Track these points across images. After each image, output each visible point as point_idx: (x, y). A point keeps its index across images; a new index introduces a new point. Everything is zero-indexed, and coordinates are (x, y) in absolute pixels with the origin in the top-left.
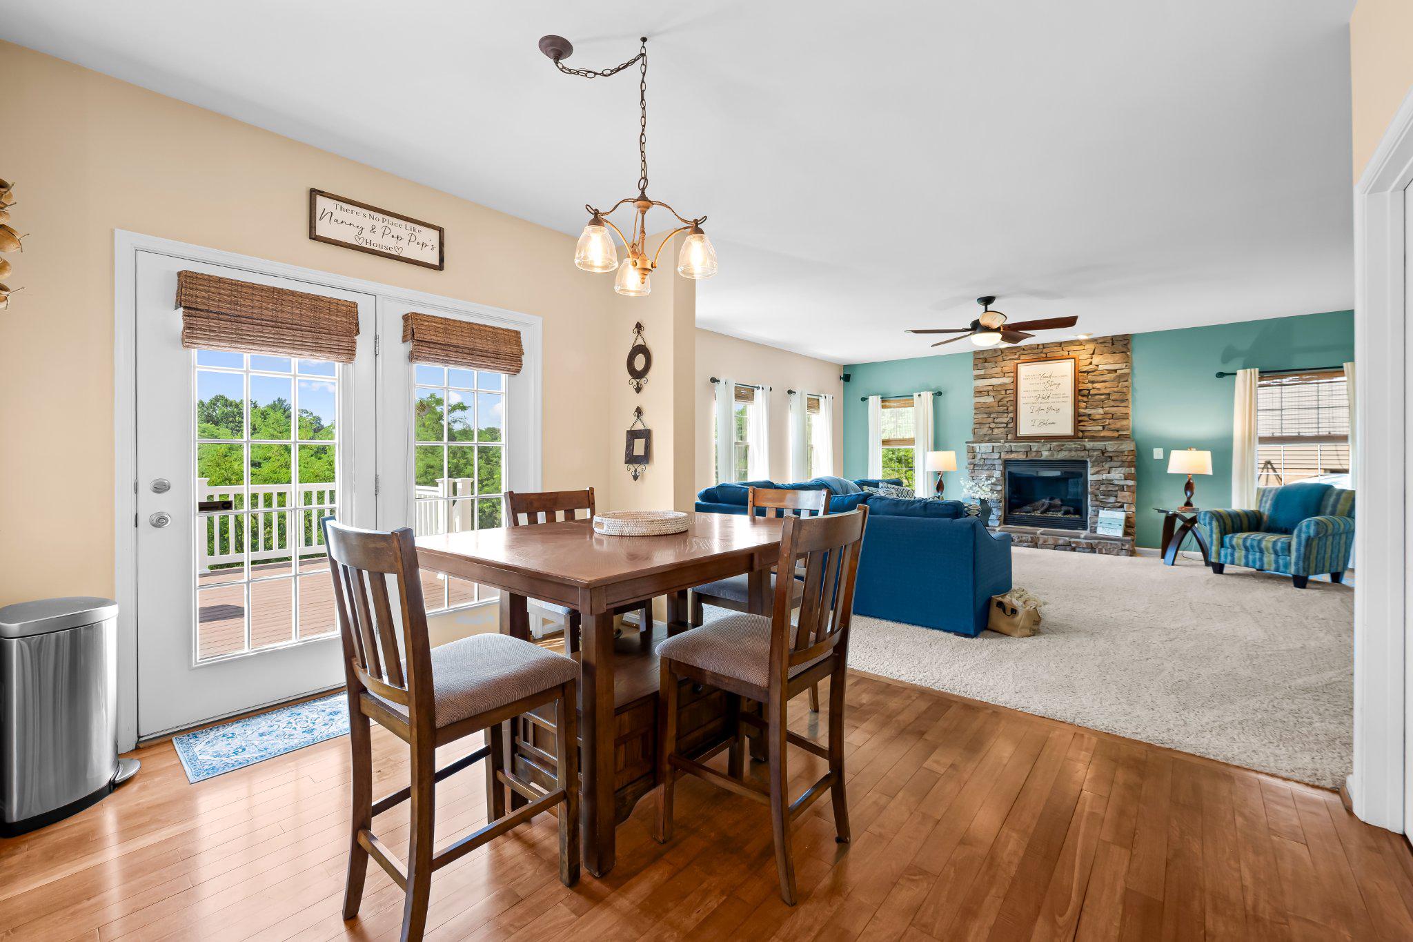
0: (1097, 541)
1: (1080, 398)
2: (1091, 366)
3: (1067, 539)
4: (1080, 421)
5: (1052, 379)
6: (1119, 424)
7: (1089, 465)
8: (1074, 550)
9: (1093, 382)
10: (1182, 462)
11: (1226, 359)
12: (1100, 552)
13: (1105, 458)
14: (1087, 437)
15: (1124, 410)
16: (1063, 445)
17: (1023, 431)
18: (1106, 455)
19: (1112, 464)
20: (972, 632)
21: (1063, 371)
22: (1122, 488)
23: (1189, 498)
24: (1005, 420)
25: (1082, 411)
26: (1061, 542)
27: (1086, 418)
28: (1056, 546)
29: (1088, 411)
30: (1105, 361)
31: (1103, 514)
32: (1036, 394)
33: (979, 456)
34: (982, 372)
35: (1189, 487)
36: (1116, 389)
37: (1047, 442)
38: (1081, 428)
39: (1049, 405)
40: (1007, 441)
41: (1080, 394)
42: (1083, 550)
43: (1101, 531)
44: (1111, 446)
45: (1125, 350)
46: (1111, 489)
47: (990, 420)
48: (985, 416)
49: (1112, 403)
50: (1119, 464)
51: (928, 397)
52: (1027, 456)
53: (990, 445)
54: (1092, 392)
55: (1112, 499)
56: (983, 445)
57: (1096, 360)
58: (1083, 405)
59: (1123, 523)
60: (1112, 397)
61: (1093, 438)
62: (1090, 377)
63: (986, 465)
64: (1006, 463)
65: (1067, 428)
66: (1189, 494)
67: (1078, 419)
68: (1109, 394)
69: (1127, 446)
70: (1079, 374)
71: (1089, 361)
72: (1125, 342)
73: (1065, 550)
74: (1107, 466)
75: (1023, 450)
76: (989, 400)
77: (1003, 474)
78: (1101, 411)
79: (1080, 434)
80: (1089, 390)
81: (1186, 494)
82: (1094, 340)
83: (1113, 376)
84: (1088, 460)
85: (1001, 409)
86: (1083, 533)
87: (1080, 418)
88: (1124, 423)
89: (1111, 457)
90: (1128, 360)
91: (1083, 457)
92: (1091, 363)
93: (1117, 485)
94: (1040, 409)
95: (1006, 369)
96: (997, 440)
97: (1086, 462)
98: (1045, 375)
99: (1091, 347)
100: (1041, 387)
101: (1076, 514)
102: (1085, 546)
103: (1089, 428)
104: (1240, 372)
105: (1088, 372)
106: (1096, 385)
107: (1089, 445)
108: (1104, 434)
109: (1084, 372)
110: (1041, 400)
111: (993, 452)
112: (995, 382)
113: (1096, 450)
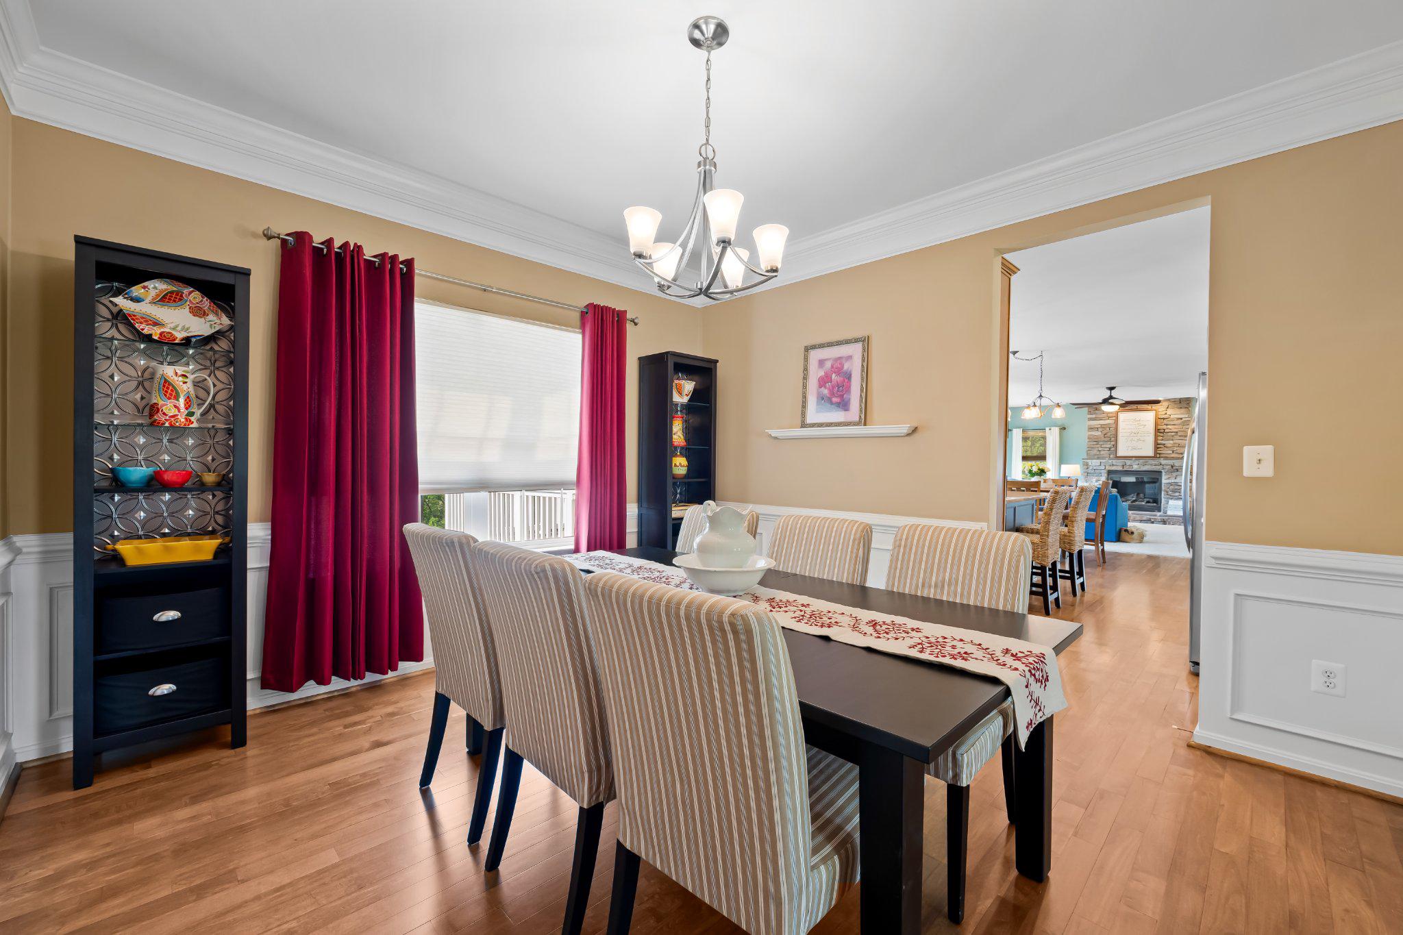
0: (1166, 518)
1: (1158, 434)
2: (1166, 416)
3: (1149, 516)
4: (1158, 448)
5: (1141, 422)
6: (1181, 450)
7: (1163, 474)
8: (1153, 523)
9: (1166, 425)
12: (1169, 524)
13: (1173, 470)
14: (1162, 457)
16: (1147, 462)
17: (1120, 454)
18: (1174, 468)
19: (1178, 473)
20: (1114, 540)
21: (1147, 418)
24: (1109, 446)
25: (1159, 442)
26: (1144, 518)
27: (1162, 446)
28: (1142, 521)
29: (1163, 442)
30: (1175, 413)
31: (1171, 502)
32: (1130, 431)
33: (1091, 468)
34: (1094, 416)
36: (1181, 430)
37: (1136, 460)
38: (1158, 452)
39: (1138, 438)
40: (1110, 458)
41: (1158, 431)
42: (1159, 522)
43: (1169, 513)
45: (1186, 406)
46: (1175, 488)
47: (1098, 445)
48: (1095, 443)
49: (1178, 438)
51: (1056, 430)
52: (1123, 468)
53: (1099, 461)
54: (1166, 431)
55: (1176, 494)
56: (1094, 460)
57: (1169, 411)
58: (1160, 438)
59: (1183, 507)
60: (1179, 434)
61: (1166, 458)
62: (1165, 422)
63: (1095, 473)
64: (1110, 472)
65: (1151, 453)
67: (1157, 446)
68: (1176, 432)
70: (1158, 420)
71: (1165, 412)
72: (1187, 402)
73: (1148, 523)
74: (1175, 474)
75: (1121, 464)
76: (1098, 433)
77: (1107, 479)
78: (1171, 442)
79: (1158, 456)
80: (1164, 430)
82: (1169, 400)
83: (1180, 421)
84: (1163, 471)
85: (1106, 439)
86: (1159, 514)
89: (1177, 470)
90: (1188, 413)
91: (1159, 469)
92: (1166, 414)
94: (1132, 440)
95: (1110, 415)
96: (1103, 458)
97: (1161, 472)
98: (1136, 420)
99: (1166, 404)
100: (1133, 427)
101: (1155, 503)
103: (1163, 452)
105: (1164, 419)
106: (1169, 426)
107: (1163, 462)
108: (1173, 455)
109: (1162, 419)
110: (1132, 434)
111: (1100, 465)
112: (1102, 422)
113: (1167, 465)
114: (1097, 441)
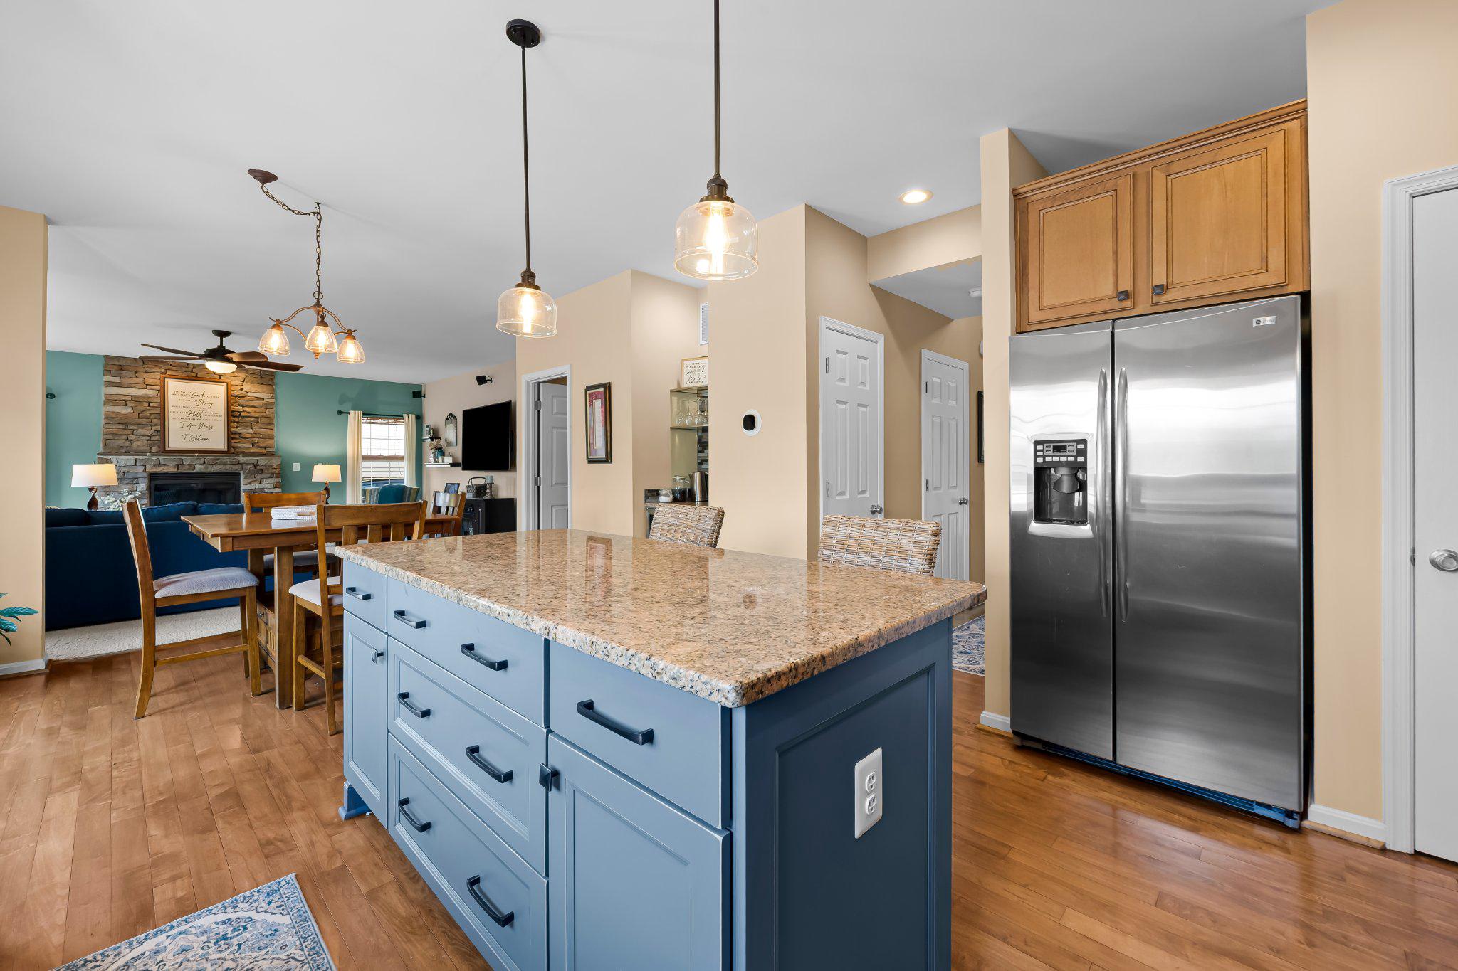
1: (233, 418)
2: (242, 392)
4: (232, 439)
5: (204, 398)
6: (267, 443)
7: (242, 477)
9: (244, 406)
10: (323, 473)
11: (341, 402)
13: (257, 470)
14: (239, 453)
15: (270, 432)
16: (218, 459)
17: (174, 443)
18: (258, 468)
19: (264, 475)
21: (216, 392)
24: (148, 433)
25: (233, 429)
27: (237, 436)
29: (238, 430)
30: (254, 390)
32: (187, 410)
34: (117, 380)
35: (326, 490)
36: (263, 414)
37: (202, 456)
38: (233, 444)
39: (201, 422)
40: (153, 454)
41: (231, 415)
44: (262, 461)
45: (270, 383)
47: (128, 431)
48: (119, 426)
49: (260, 425)
50: (269, 475)
52: (178, 469)
53: (133, 457)
54: (243, 414)
57: (245, 387)
58: (234, 424)
60: (260, 420)
61: (245, 454)
62: (240, 401)
64: (153, 476)
65: (222, 445)
66: (327, 495)
67: (231, 436)
68: (258, 418)
69: (275, 461)
70: (231, 398)
71: (240, 387)
72: (270, 376)
74: (258, 477)
75: (174, 463)
76: (126, 410)
77: (149, 488)
78: (251, 431)
79: (233, 450)
80: (240, 413)
83: (261, 402)
84: (242, 472)
85: (143, 421)
87: (232, 436)
88: (270, 442)
89: (262, 470)
90: (273, 391)
91: (237, 470)
92: (242, 389)
94: (190, 425)
95: (149, 381)
96: (139, 453)
97: (240, 474)
98: (196, 394)
100: (193, 404)
103: (240, 445)
104: (352, 412)
105: (239, 397)
106: (247, 409)
107: (242, 459)
108: (252, 451)
109: (236, 396)
110: (191, 416)
111: (136, 464)
112: (134, 392)
113: (248, 464)
114: (126, 425)
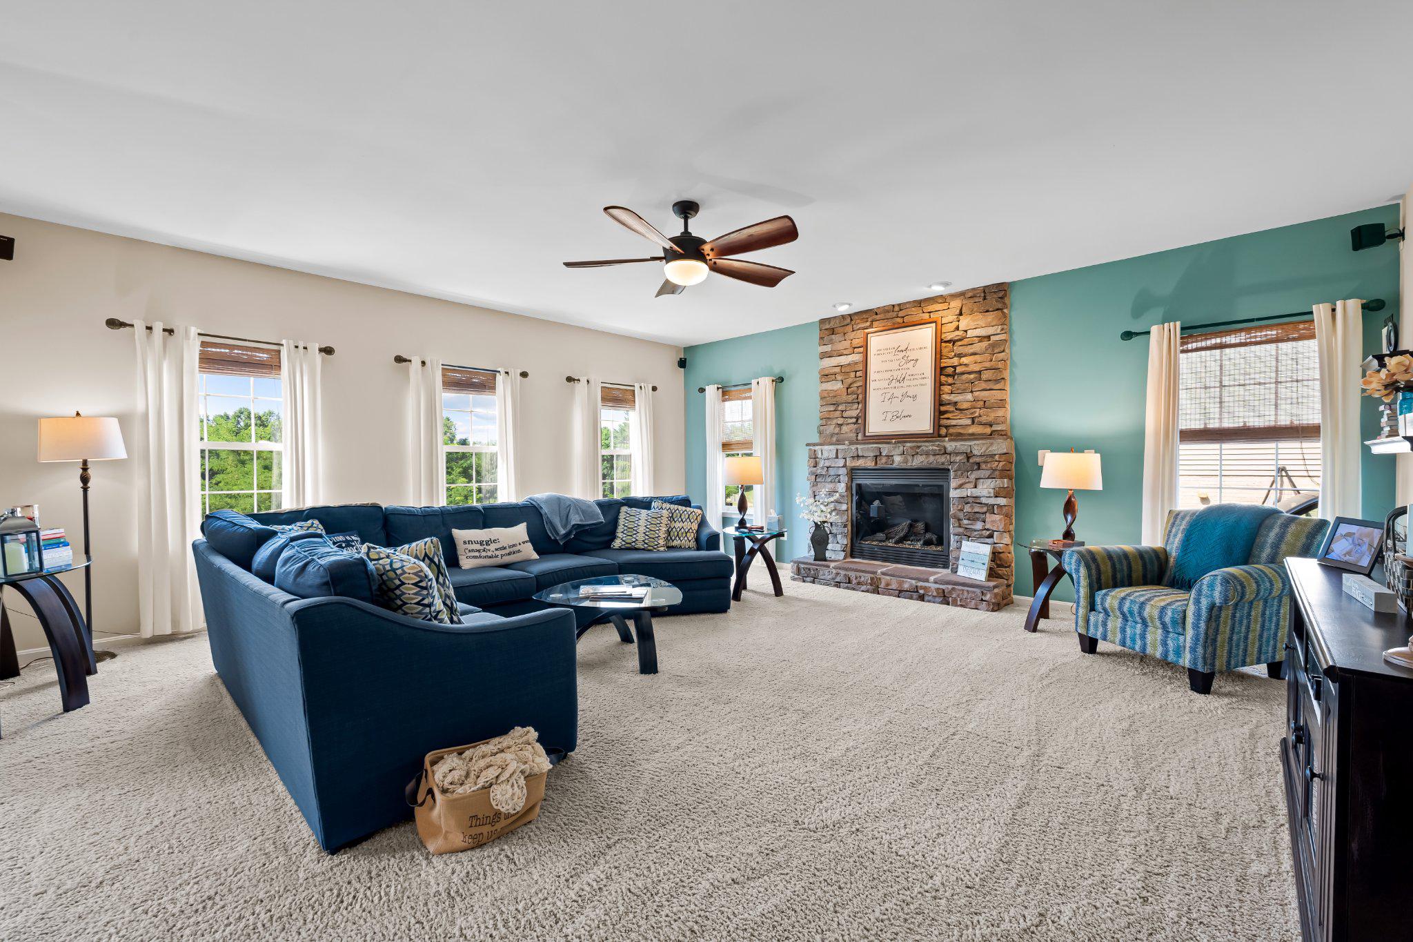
0: (950, 587)
1: (943, 379)
2: (957, 333)
3: (913, 582)
4: (942, 413)
5: (909, 353)
6: (991, 416)
7: (952, 476)
8: (921, 598)
9: (960, 356)
10: (1062, 470)
11: (1137, 312)
12: (954, 603)
13: (972, 464)
14: (951, 435)
15: (998, 395)
16: (919, 447)
17: (876, 425)
18: (971, 461)
19: (979, 473)
21: (921, 342)
22: (991, 509)
23: (1069, 527)
24: (855, 414)
25: (946, 397)
26: (906, 586)
27: (950, 408)
28: (900, 591)
29: (953, 398)
30: (975, 324)
31: (967, 546)
32: (888, 375)
33: (821, 465)
34: (828, 348)
35: (1069, 508)
36: (988, 365)
37: (898, 442)
38: (943, 422)
39: (904, 390)
40: (853, 442)
41: (942, 372)
43: (962, 572)
44: (978, 448)
45: (1000, 306)
46: (976, 510)
47: (838, 413)
48: (832, 408)
49: (984, 385)
50: (988, 473)
51: (766, 383)
52: (876, 463)
53: (833, 448)
54: (959, 370)
55: (979, 525)
56: (826, 447)
57: (964, 323)
58: (945, 388)
59: (987, 560)
60: (985, 376)
61: (959, 437)
62: (956, 349)
63: (829, 475)
64: (852, 472)
65: (927, 425)
66: (1069, 518)
67: (940, 409)
68: (980, 372)
69: (1000, 446)
70: (941, 342)
71: (955, 324)
72: (1001, 294)
73: (911, 598)
74: (973, 476)
75: (872, 454)
76: (836, 386)
77: (849, 488)
78: (969, 397)
79: (943, 431)
80: (954, 367)
81: (1066, 520)
82: (962, 294)
83: (985, 344)
84: (950, 467)
85: (851, 398)
86: (943, 573)
87: (943, 409)
88: (1000, 413)
89: (978, 464)
91: (943, 464)
92: (957, 328)
93: (986, 505)
94: (892, 397)
95: (855, 342)
96: (844, 442)
97: (947, 470)
98: (899, 349)
99: (956, 304)
100: (895, 365)
101: (937, 545)
102: (935, 594)
103: (954, 422)
104: (1154, 330)
105: (953, 342)
106: (965, 360)
107: (950, 446)
108: (972, 430)
109: (949, 342)
110: (894, 384)
111: (837, 457)
112: (843, 360)
113: (957, 454)
114: (836, 404)
